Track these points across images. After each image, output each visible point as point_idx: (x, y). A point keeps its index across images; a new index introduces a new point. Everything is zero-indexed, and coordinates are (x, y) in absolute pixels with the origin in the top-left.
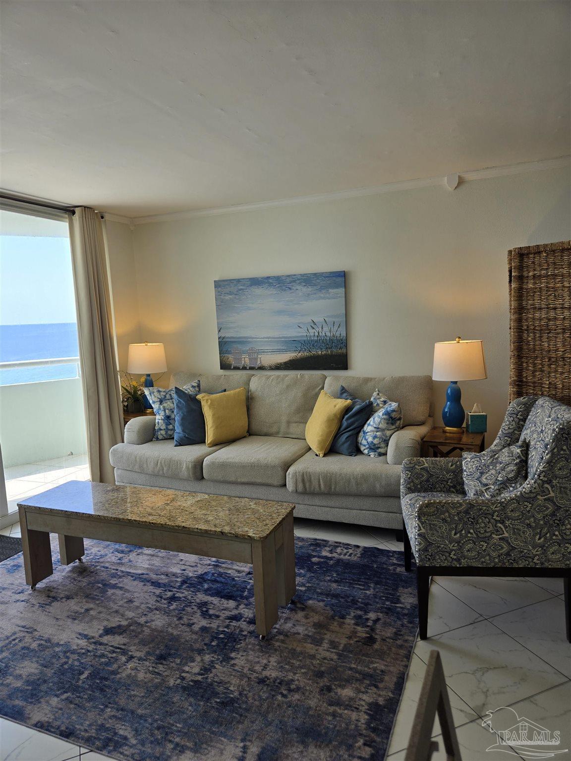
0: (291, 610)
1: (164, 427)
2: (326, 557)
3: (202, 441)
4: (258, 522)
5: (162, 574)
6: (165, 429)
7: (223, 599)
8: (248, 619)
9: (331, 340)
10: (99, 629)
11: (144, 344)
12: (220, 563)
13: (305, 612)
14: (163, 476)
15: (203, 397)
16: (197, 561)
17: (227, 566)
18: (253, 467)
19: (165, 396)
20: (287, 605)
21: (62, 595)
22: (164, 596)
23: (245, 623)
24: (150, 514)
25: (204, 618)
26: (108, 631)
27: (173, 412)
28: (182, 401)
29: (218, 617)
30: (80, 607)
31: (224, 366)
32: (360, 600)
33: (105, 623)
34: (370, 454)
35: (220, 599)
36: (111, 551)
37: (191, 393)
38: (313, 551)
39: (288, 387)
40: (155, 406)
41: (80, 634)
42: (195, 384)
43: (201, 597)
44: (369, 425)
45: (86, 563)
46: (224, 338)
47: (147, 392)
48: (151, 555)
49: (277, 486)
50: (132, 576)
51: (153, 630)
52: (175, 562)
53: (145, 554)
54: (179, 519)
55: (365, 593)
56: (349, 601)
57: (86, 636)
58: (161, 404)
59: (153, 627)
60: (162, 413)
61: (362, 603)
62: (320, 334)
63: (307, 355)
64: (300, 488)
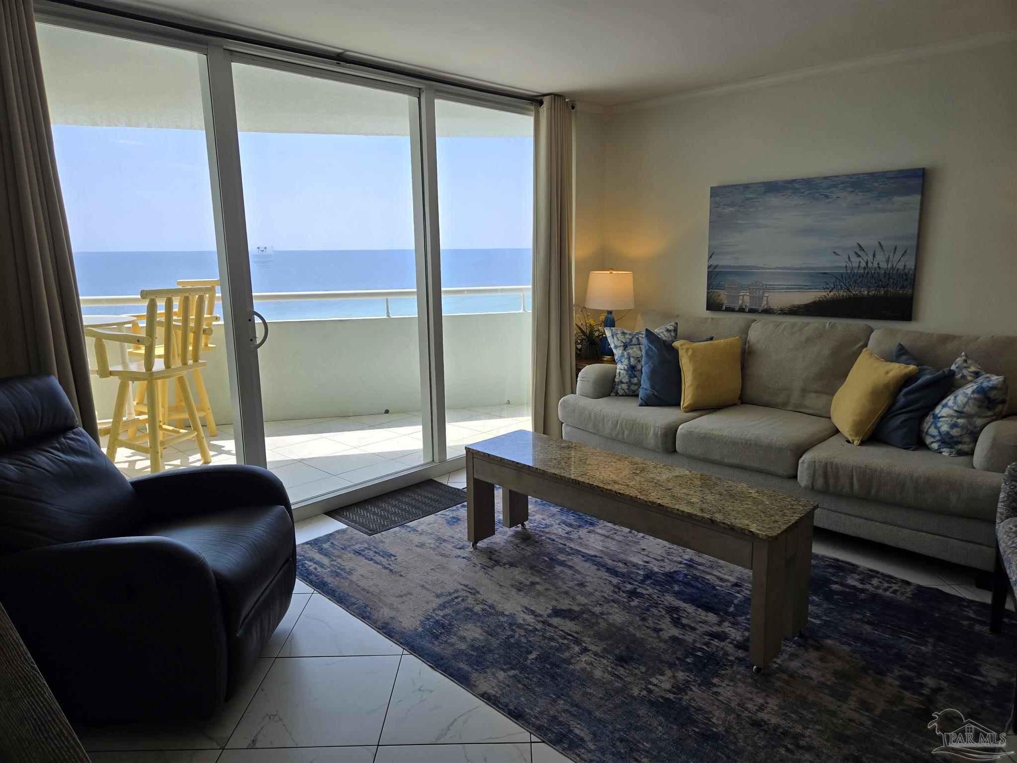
0: (799, 645)
1: (627, 380)
2: (853, 587)
3: (676, 403)
4: (762, 516)
5: (620, 561)
6: (627, 383)
7: (699, 609)
8: (735, 642)
9: (888, 275)
10: (547, 608)
11: (609, 272)
12: (695, 563)
13: (821, 653)
14: (623, 441)
15: (681, 345)
16: (664, 555)
17: (705, 570)
18: (749, 445)
19: (631, 340)
20: (793, 637)
21: (505, 561)
22: (622, 588)
23: (731, 646)
24: (615, 482)
25: (676, 626)
26: (557, 613)
27: (639, 361)
28: (653, 347)
29: (693, 629)
30: (525, 578)
31: (712, 305)
32: (910, 656)
33: (554, 603)
34: (942, 450)
35: (695, 608)
36: (558, 522)
37: (664, 338)
38: (833, 574)
39: (809, 340)
40: (617, 352)
41: (526, 608)
42: (671, 328)
43: (670, 599)
44: (945, 406)
45: (530, 530)
46: (716, 267)
47: (608, 333)
48: (605, 536)
49: (781, 477)
50: (583, 556)
51: (610, 624)
52: (636, 550)
53: (599, 534)
54: (653, 494)
55: (918, 648)
56: (891, 653)
57: (533, 612)
58: (625, 349)
59: (611, 622)
60: (626, 362)
61: (913, 661)
62: (870, 265)
63: (843, 296)
64: (820, 483)
